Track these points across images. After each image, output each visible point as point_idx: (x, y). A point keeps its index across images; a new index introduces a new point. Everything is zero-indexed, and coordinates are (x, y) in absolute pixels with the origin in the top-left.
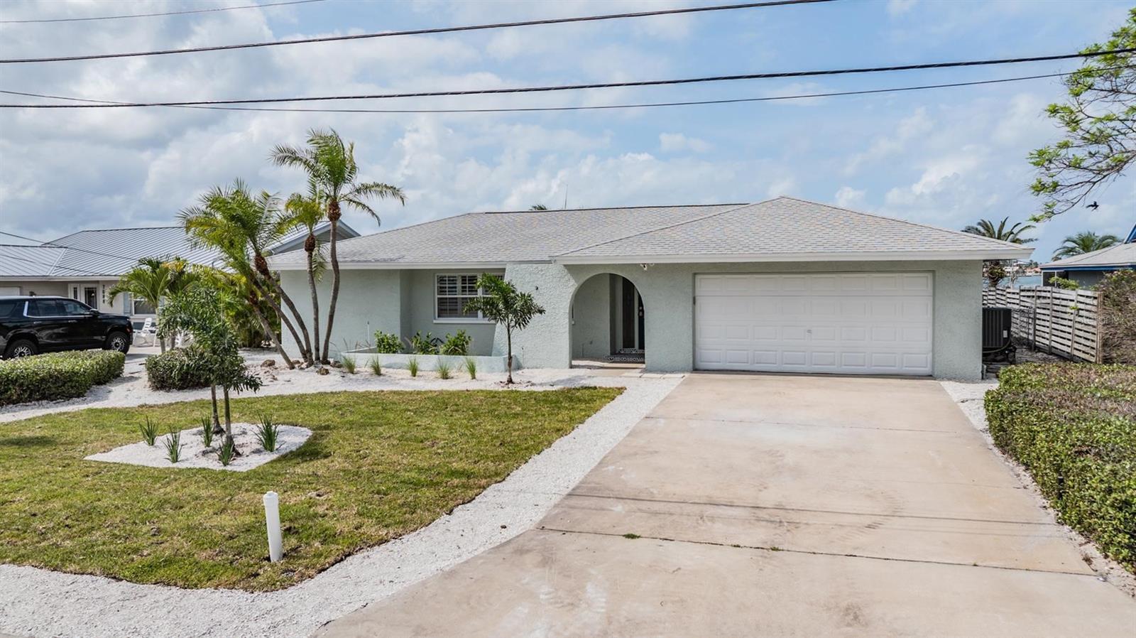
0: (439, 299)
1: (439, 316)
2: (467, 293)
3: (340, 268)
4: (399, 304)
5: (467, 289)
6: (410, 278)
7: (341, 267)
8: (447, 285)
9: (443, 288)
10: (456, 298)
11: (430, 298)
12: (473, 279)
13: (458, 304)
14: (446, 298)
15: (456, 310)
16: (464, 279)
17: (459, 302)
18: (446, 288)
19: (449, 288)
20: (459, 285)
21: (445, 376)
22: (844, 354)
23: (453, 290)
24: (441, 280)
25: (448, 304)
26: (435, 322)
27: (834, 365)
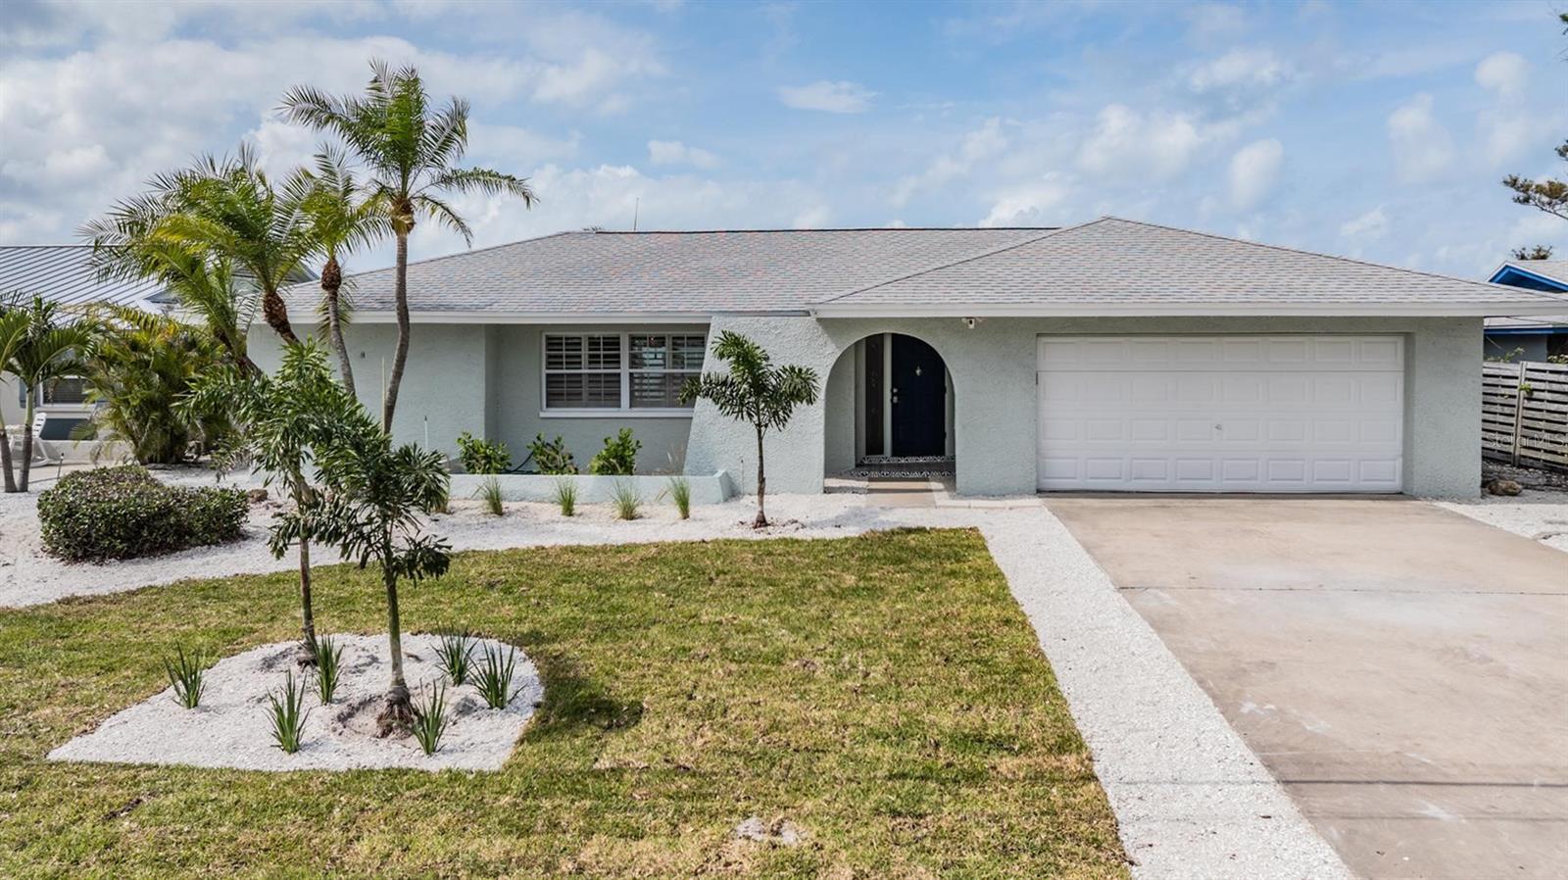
0: (548, 376)
1: (548, 406)
2: (602, 365)
3: (411, 321)
4: (483, 385)
5: (602, 360)
6: (501, 339)
7: (415, 318)
8: (564, 353)
9: (556, 356)
10: (580, 375)
11: (534, 374)
12: (613, 343)
13: (583, 384)
14: (562, 375)
15: (580, 394)
16: (594, 343)
17: (585, 380)
18: (561, 357)
19: (567, 357)
20: (585, 352)
21: (629, 514)
22: (1271, 462)
23: (574, 362)
24: (553, 343)
25: (565, 385)
26: (542, 415)
27: (1256, 479)
